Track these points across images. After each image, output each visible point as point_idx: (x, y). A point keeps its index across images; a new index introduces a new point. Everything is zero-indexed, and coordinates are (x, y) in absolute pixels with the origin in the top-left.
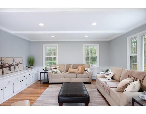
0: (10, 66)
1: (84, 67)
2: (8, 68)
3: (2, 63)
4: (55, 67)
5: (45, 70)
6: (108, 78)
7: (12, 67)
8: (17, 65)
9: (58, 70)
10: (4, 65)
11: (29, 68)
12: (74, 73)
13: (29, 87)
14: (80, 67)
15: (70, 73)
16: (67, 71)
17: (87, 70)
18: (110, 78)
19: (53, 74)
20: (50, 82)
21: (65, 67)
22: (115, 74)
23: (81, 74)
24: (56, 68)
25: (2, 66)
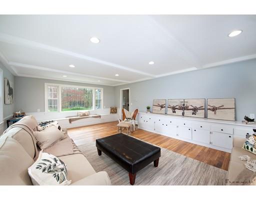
0: (195, 110)
2: (191, 111)
3: (184, 105)
10: (187, 107)
25: (184, 108)
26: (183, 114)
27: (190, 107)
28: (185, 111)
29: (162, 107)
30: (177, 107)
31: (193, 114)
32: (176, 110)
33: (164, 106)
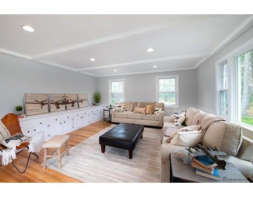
0: (73, 103)
1: (154, 106)
2: (71, 104)
3: (65, 99)
4: (118, 105)
5: (109, 107)
6: (176, 124)
7: (76, 104)
8: (81, 101)
9: (122, 108)
10: (68, 101)
11: (94, 105)
12: (140, 113)
13: (92, 125)
14: (148, 107)
15: (136, 112)
16: (133, 111)
17: (158, 110)
18: (179, 124)
19: (116, 113)
20: (112, 121)
21: (132, 105)
22: (188, 119)
23: (149, 115)
24: (120, 107)
25: (65, 102)
26: (66, 108)
27: (70, 101)
28: (67, 105)
29: (43, 104)
30: (60, 102)
31: (72, 106)
32: (60, 106)
33: (46, 102)
